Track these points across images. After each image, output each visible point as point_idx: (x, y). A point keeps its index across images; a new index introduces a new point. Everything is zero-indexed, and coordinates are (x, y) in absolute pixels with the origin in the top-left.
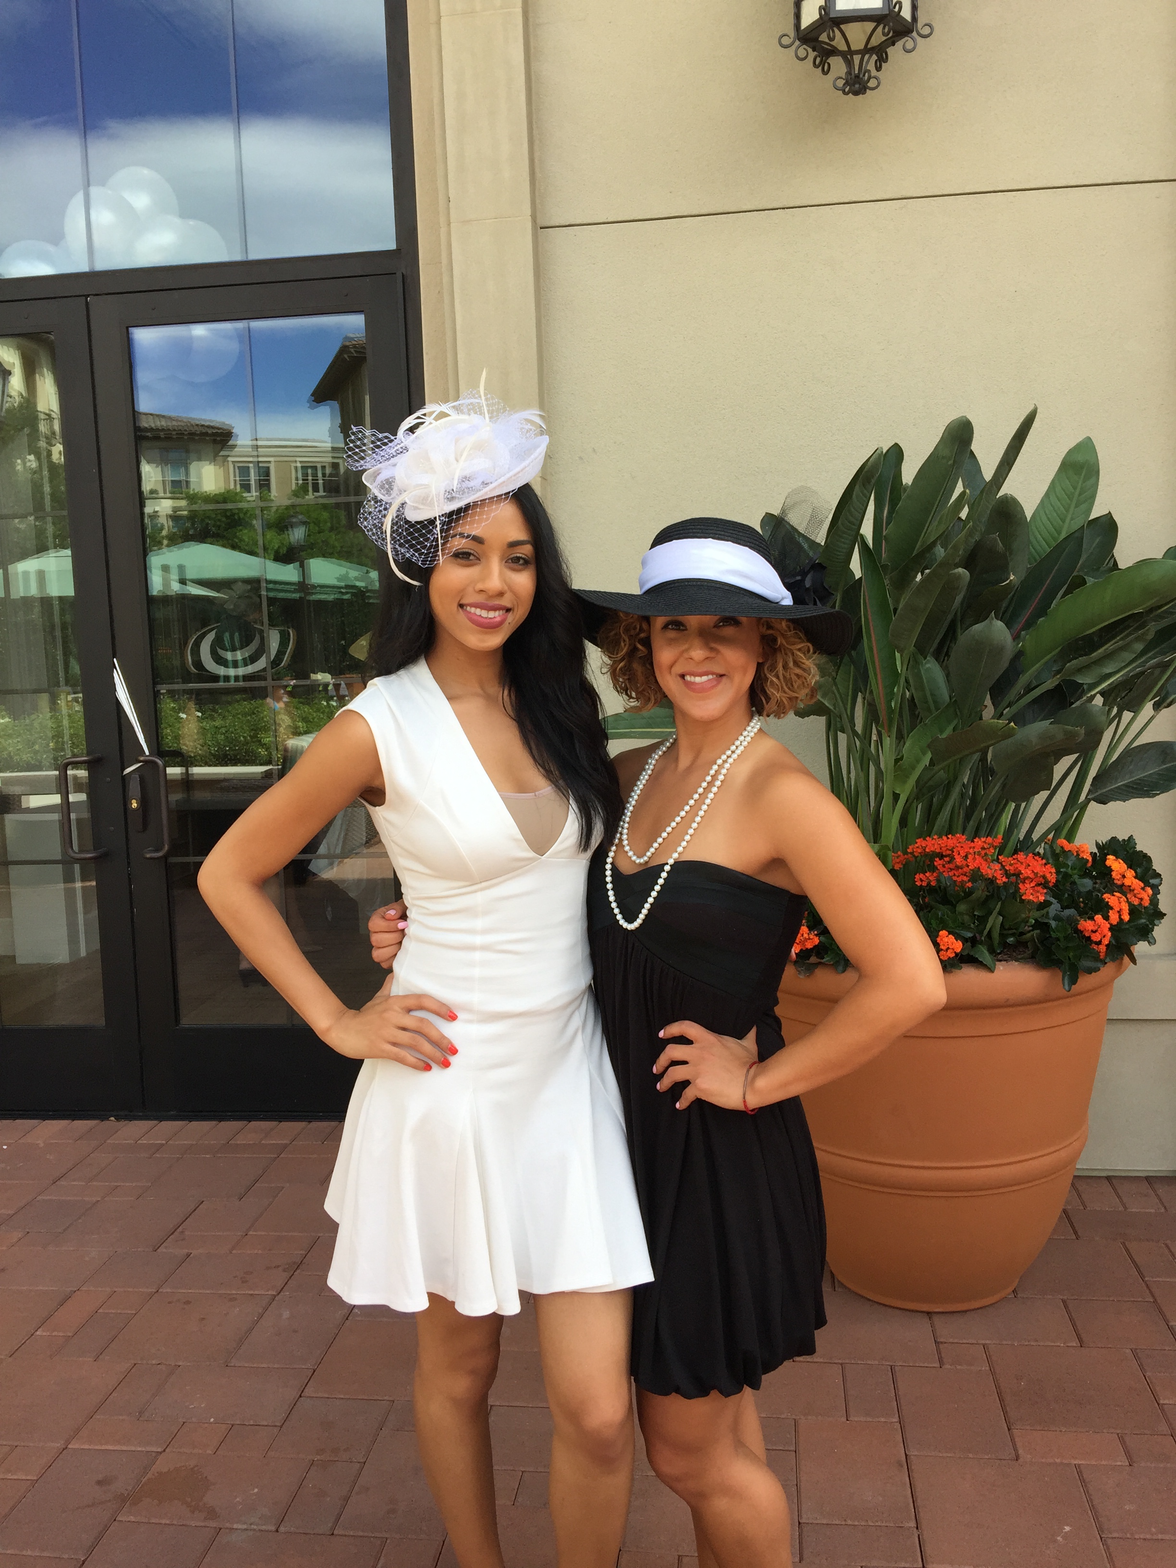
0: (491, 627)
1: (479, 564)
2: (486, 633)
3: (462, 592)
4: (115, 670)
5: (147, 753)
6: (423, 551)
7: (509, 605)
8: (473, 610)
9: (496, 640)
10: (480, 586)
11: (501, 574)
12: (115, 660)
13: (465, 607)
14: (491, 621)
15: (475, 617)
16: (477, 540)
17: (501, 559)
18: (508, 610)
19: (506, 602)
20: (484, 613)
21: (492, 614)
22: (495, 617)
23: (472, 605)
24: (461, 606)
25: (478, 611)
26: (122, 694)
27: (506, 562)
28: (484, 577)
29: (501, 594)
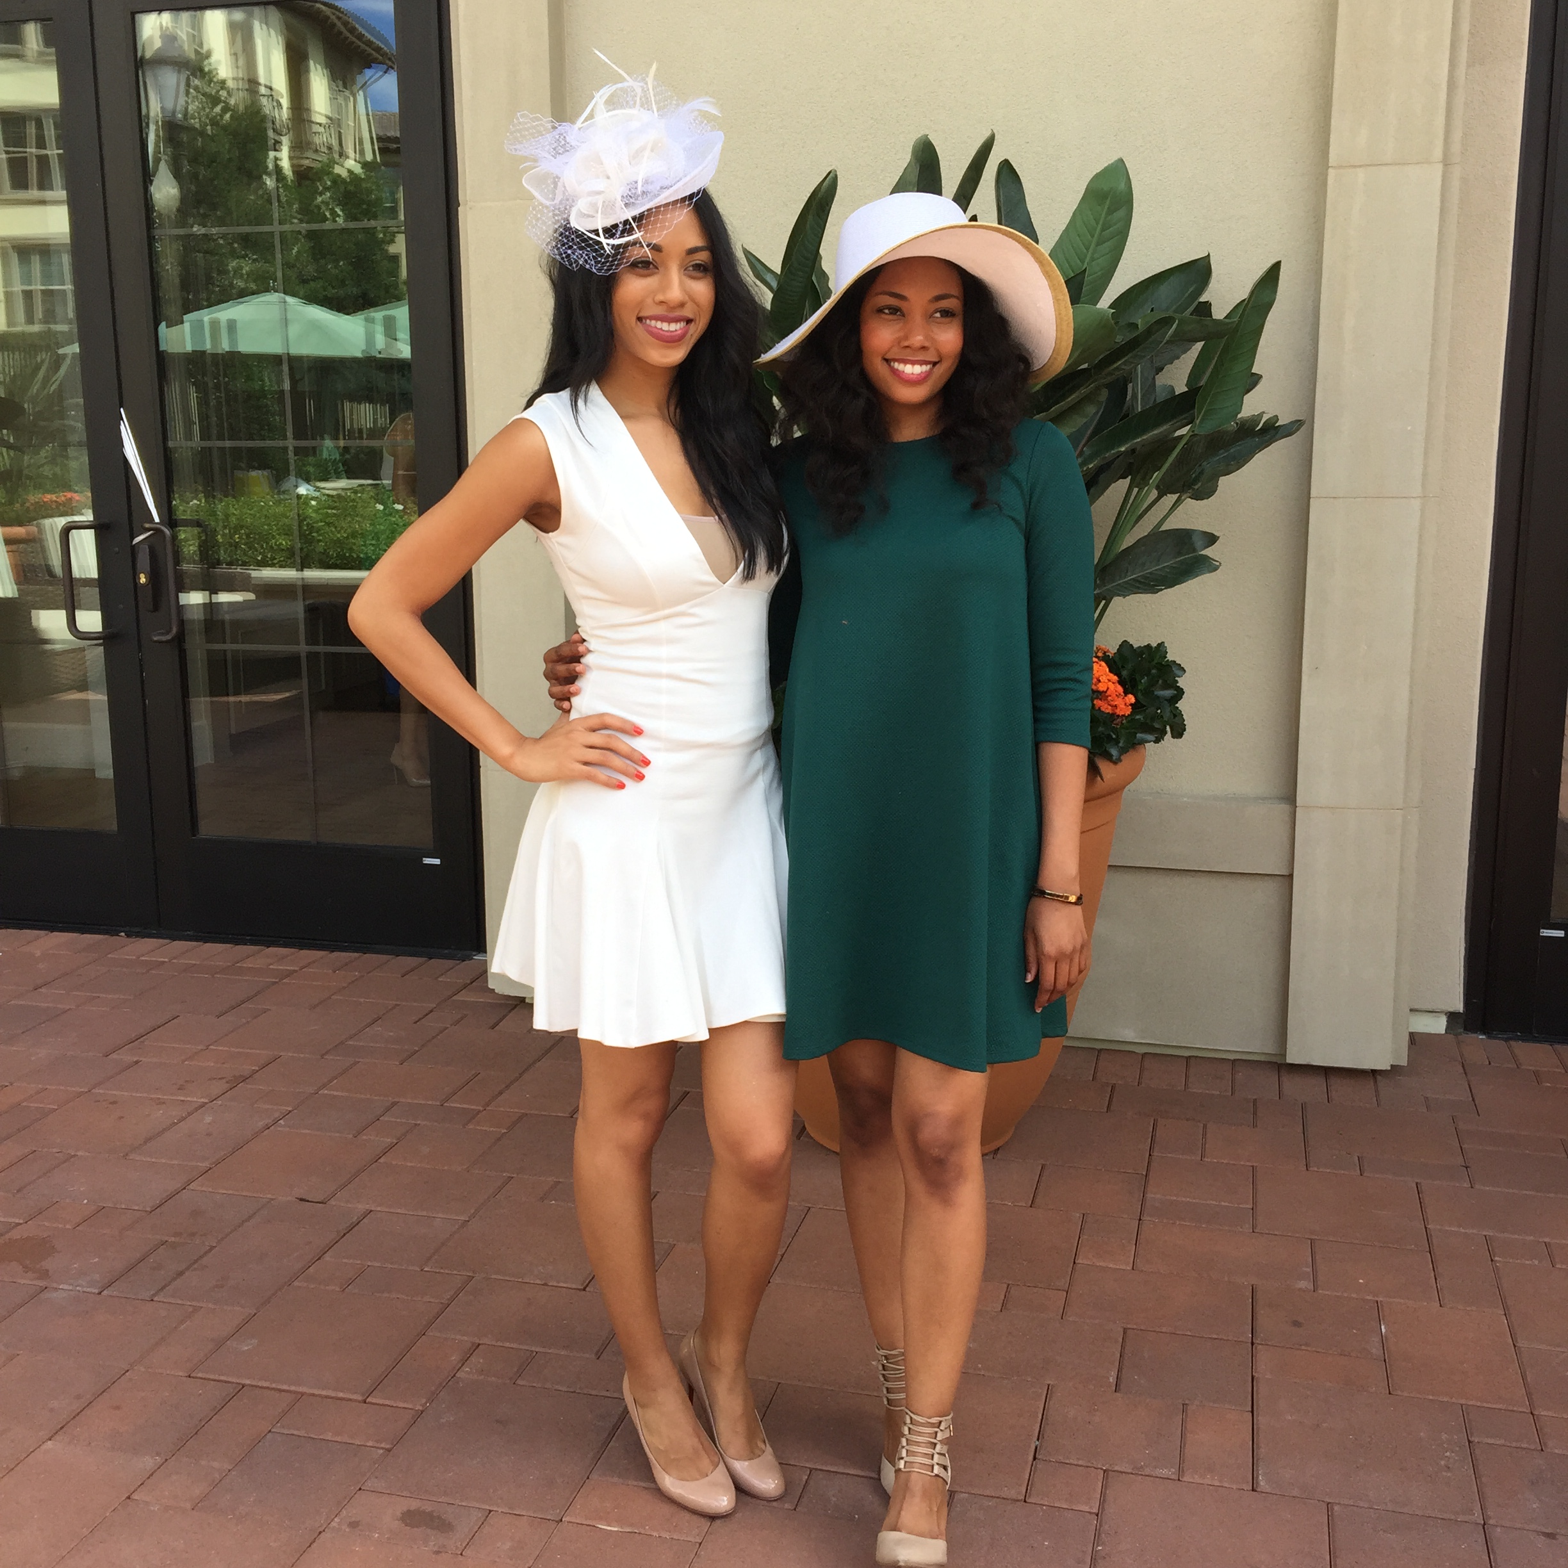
0: (671, 341)
1: (658, 273)
2: (669, 347)
3: (640, 304)
7: (691, 316)
8: (653, 323)
9: (676, 355)
10: (660, 297)
11: (681, 283)
12: (121, 409)
13: (644, 321)
14: (673, 334)
15: (655, 330)
17: (679, 270)
18: (689, 321)
19: (688, 312)
20: (665, 326)
21: (673, 327)
22: (676, 330)
23: (651, 318)
24: (640, 319)
25: (659, 324)
27: (685, 270)
28: (665, 286)
29: (682, 305)
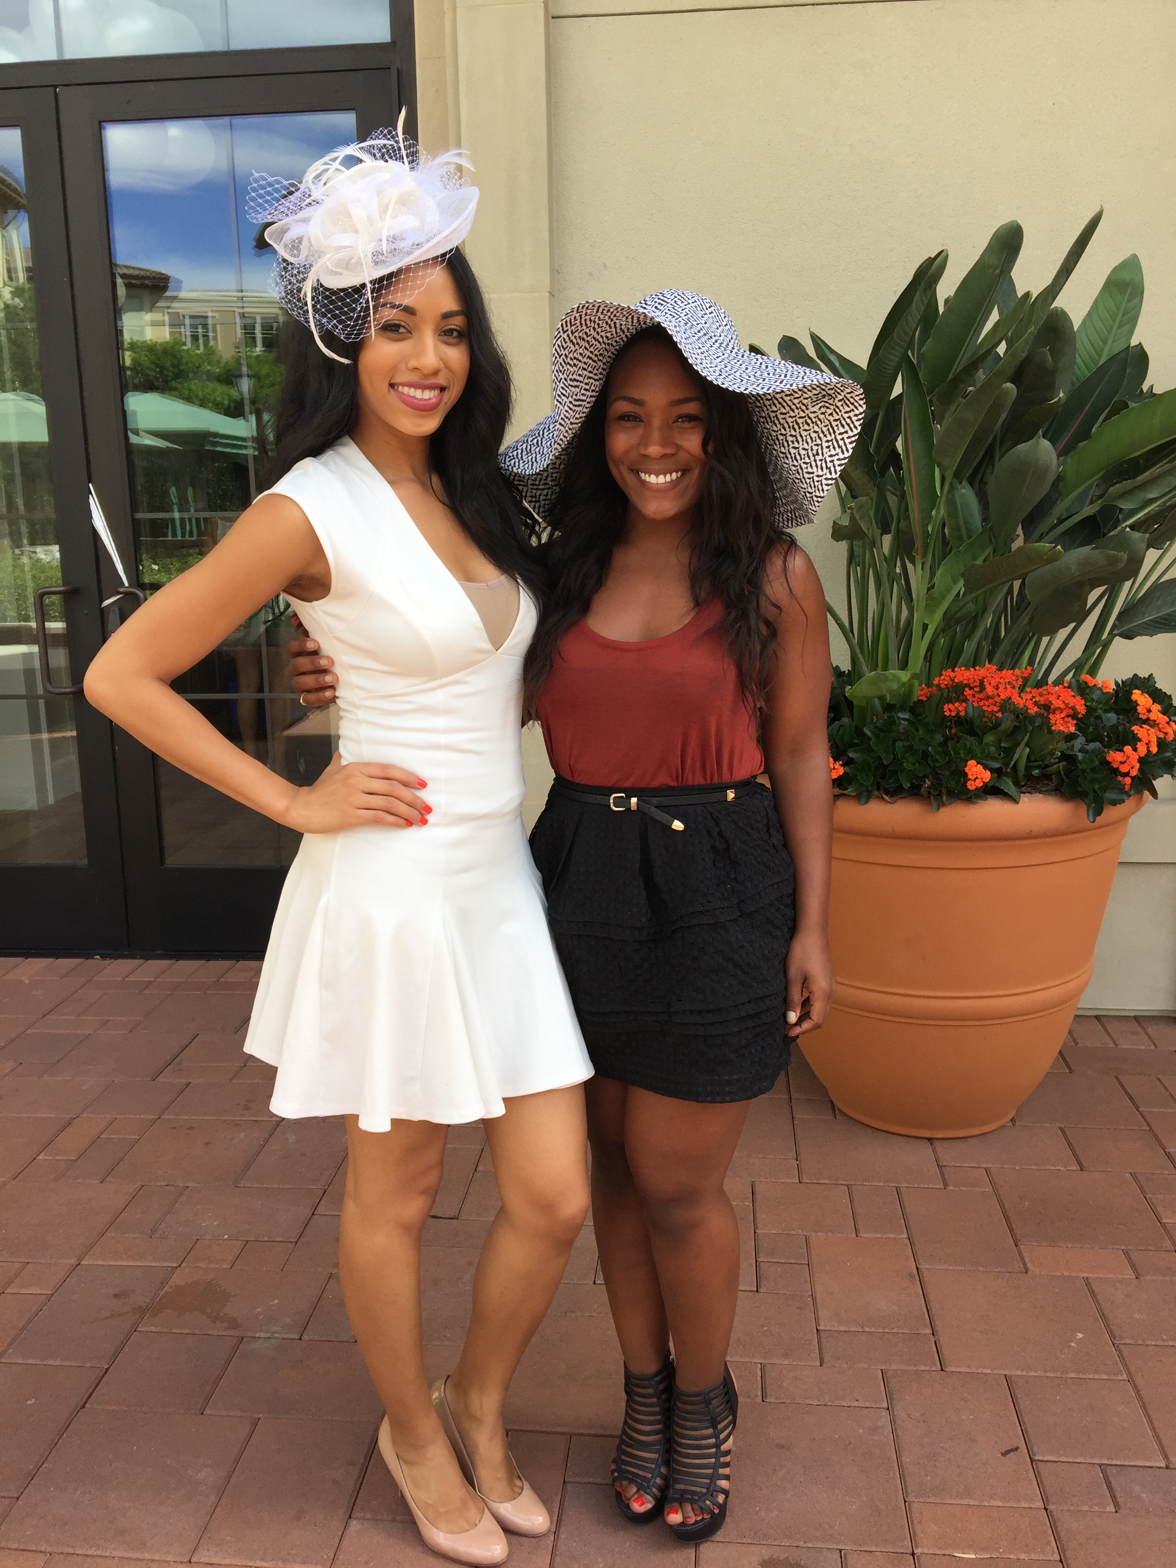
4: (90, 496)
5: (126, 584)
6: (349, 323)
7: (444, 384)
12: (90, 485)
14: (426, 402)
16: (409, 310)
17: (435, 332)
20: (418, 394)
22: (429, 398)
26: (99, 521)
27: (439, 335)
